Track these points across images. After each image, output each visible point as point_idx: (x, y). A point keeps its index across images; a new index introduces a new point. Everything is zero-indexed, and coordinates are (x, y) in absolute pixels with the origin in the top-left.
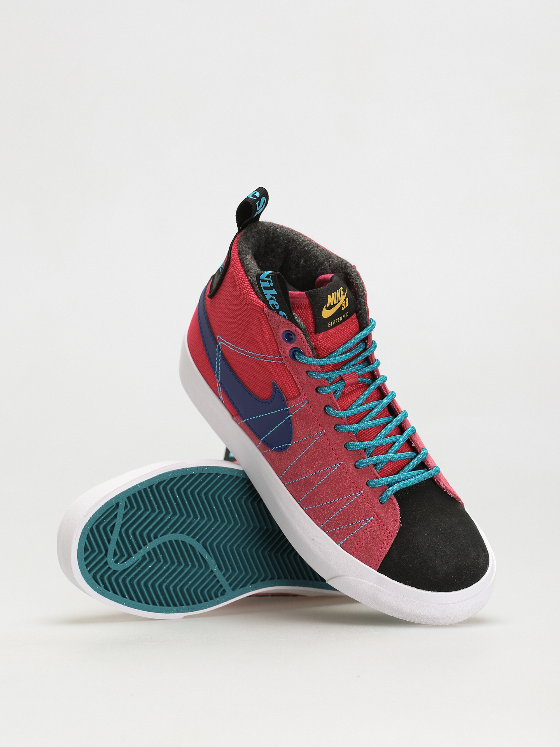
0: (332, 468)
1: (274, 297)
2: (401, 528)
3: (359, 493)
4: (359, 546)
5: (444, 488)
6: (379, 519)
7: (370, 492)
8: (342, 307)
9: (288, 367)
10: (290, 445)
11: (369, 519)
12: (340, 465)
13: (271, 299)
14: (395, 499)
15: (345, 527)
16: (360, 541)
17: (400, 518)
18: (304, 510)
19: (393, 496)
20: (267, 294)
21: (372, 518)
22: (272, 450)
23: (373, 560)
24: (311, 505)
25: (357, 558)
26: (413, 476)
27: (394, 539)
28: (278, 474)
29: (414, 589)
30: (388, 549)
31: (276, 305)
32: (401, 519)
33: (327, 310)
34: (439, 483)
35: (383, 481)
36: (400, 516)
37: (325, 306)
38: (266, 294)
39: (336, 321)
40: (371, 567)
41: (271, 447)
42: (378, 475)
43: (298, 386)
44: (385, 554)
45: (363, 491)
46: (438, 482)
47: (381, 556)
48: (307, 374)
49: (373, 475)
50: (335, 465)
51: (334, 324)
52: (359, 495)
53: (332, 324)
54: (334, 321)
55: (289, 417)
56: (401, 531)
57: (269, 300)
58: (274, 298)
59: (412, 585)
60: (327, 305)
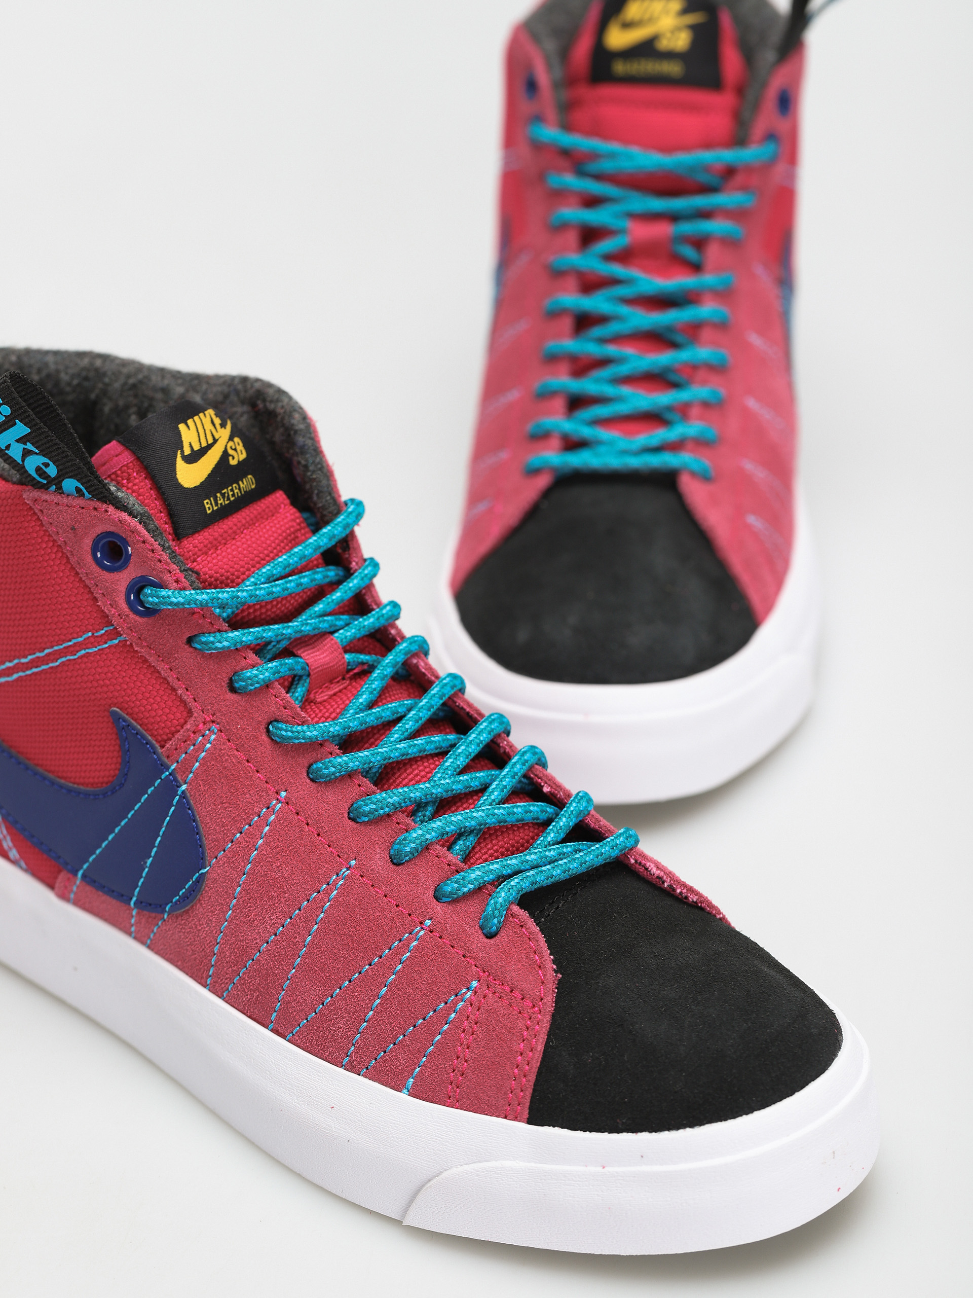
0: (331, 886)
1: (28, 444)
2: (561, 985)
3: (422, 928)
4: (459, 1071)
5: (663, 877)
6: (495, 980)
7: (451, 916)
8: (230, 458)
9: (137, 644)
10: (206, 870)
11: (468, 989)
12: (349, 871)
13: (26, 453)
14: (524, 914)
15: (406, 1034)
16: (458, 1058)
17: (552, 957)
18: (289, 1041)
19: (516, 909)
20: (10, 444)
21: (475, 984)
22: (166, 916)
23: (505, 1093)
24: (302, 1015)
25: (461, 1109)
26: (562, 856)
27: (548, 1018)
28: (201, 980)
29: (644, 1136)
30: (540, 1047)
31: (47, 465)
32: (554, 962)
33: (188, 465)
34: (644, 866)
35: (476, 874)
36: (551, 954)
37: (179, 455)
38: (8, 447)
39: (223, 495)
40: (505, 1118)
41: (160, 908)
42: (462, 865)
43: (179, 692)
44: (536, 1064)
45: (431, 919)
46: (640, 864)
47: (525, 1076)
48: (191, 649)
49: (446, 867)
50: (337, 874)
51: (221, 504)
52: (422, 933)
53: (217, 504)
54: (218, 495)
55: (179, 793)
56: (564, 991)
57: (23, 461)
58: (29, 446)
59: (635, 1128)
60: (182, 452)
